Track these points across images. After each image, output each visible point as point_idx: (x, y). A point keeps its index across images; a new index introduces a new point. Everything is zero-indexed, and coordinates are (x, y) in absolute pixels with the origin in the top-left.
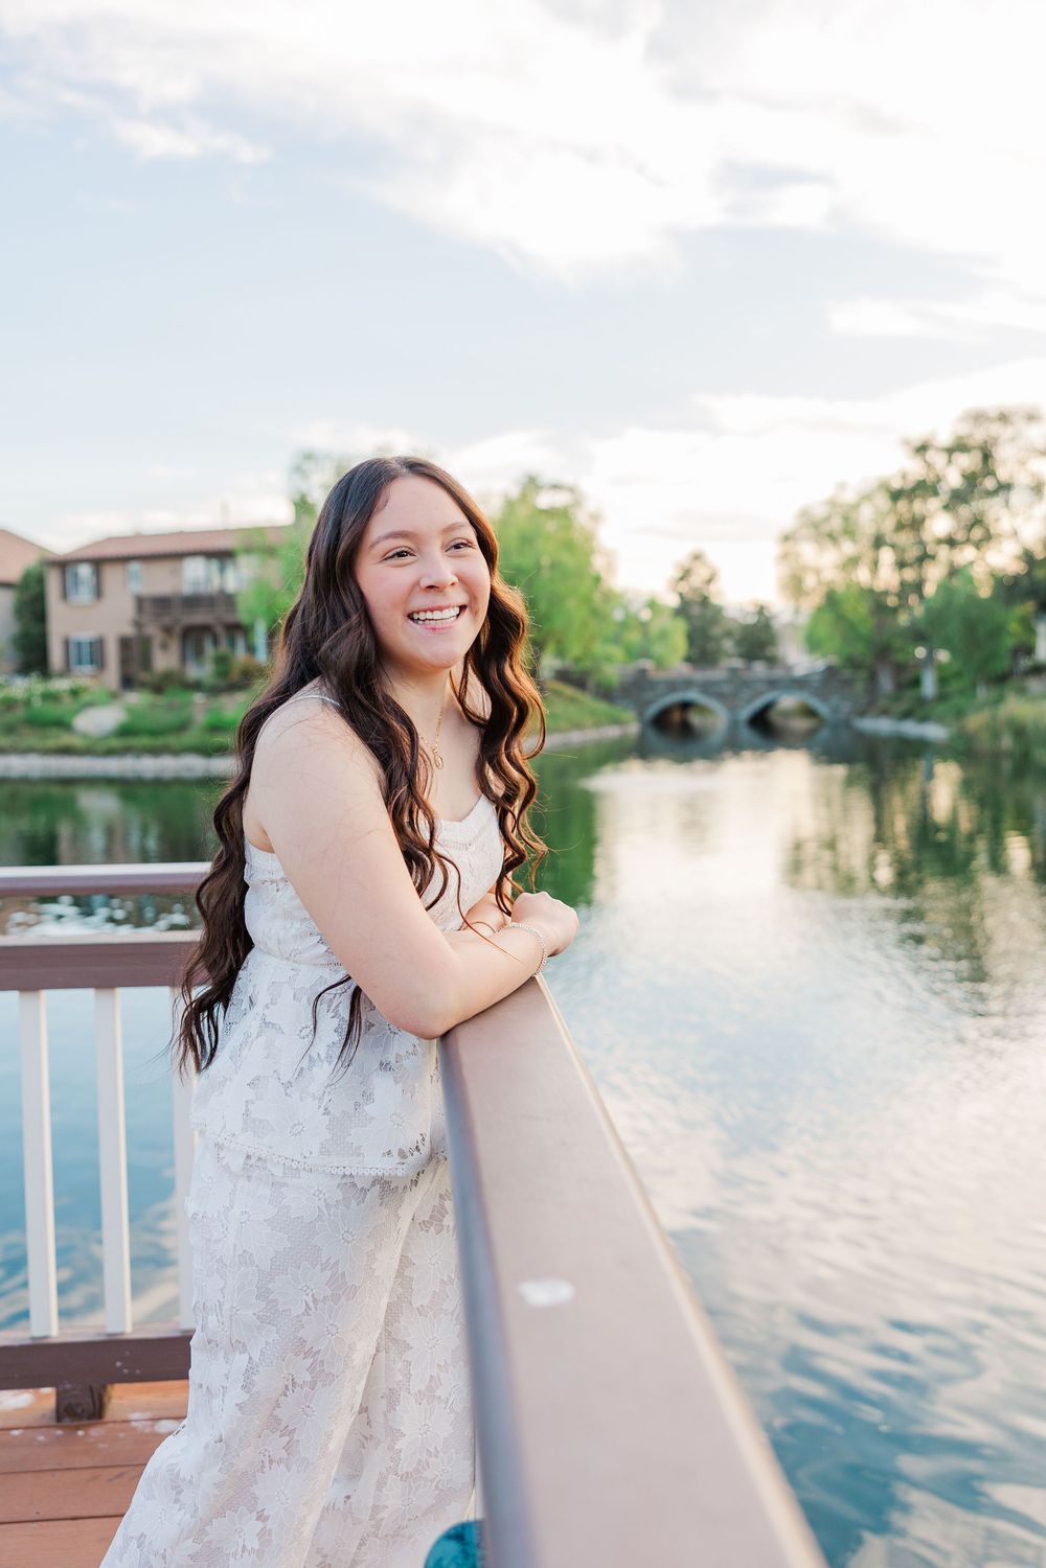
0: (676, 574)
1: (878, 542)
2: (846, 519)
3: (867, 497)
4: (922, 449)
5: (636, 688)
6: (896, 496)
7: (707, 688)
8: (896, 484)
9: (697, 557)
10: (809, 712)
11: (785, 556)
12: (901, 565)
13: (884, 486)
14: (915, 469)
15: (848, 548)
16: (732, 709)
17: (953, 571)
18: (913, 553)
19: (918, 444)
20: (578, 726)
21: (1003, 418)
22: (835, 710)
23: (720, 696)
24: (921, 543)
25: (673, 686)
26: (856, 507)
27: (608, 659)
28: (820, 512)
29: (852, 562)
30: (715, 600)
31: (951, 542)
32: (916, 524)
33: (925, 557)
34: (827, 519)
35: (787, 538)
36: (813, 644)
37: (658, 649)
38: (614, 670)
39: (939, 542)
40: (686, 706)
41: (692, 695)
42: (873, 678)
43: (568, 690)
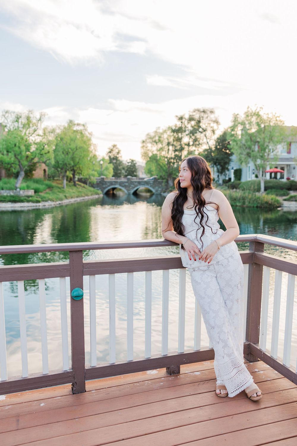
0: (109, 150)
1: (168, 144)
2: (160, 137)
3: (165, 131)
4: (181, 118)
5: (101, 184)
6: (174, 131)
7: (121, 184)
8: (174, 128)
9: (114, 146)
10: (149, 191)
11: (143, 147)
12: (176, 151)
13: (170, 128)
14: (179, 124)
15: (160, 146)
16: (128, 190)
17: (190, 153)
18: (178, 147)
19: (179, 116)
20: (87, 195)
21: (204, 112)
22: (157, 191)
23: (125, 186)
24: (181, 145)
25: (111, 183)
26: (162, 134)
27: (93, 175)
28: (152, 134)
29: (161, 149)
30: (120, 158)
31: (188, 145)
32: (179, 140)
33: (182, 149)
34: (155, 136)
35: (143, 142)
36: (150, 172)
37: (106, 172)
38: (95, 179)
39: (186, 145)
40: (114, 189)
41: (117, 186)
42: (167, 182)
43: (82, 185)
